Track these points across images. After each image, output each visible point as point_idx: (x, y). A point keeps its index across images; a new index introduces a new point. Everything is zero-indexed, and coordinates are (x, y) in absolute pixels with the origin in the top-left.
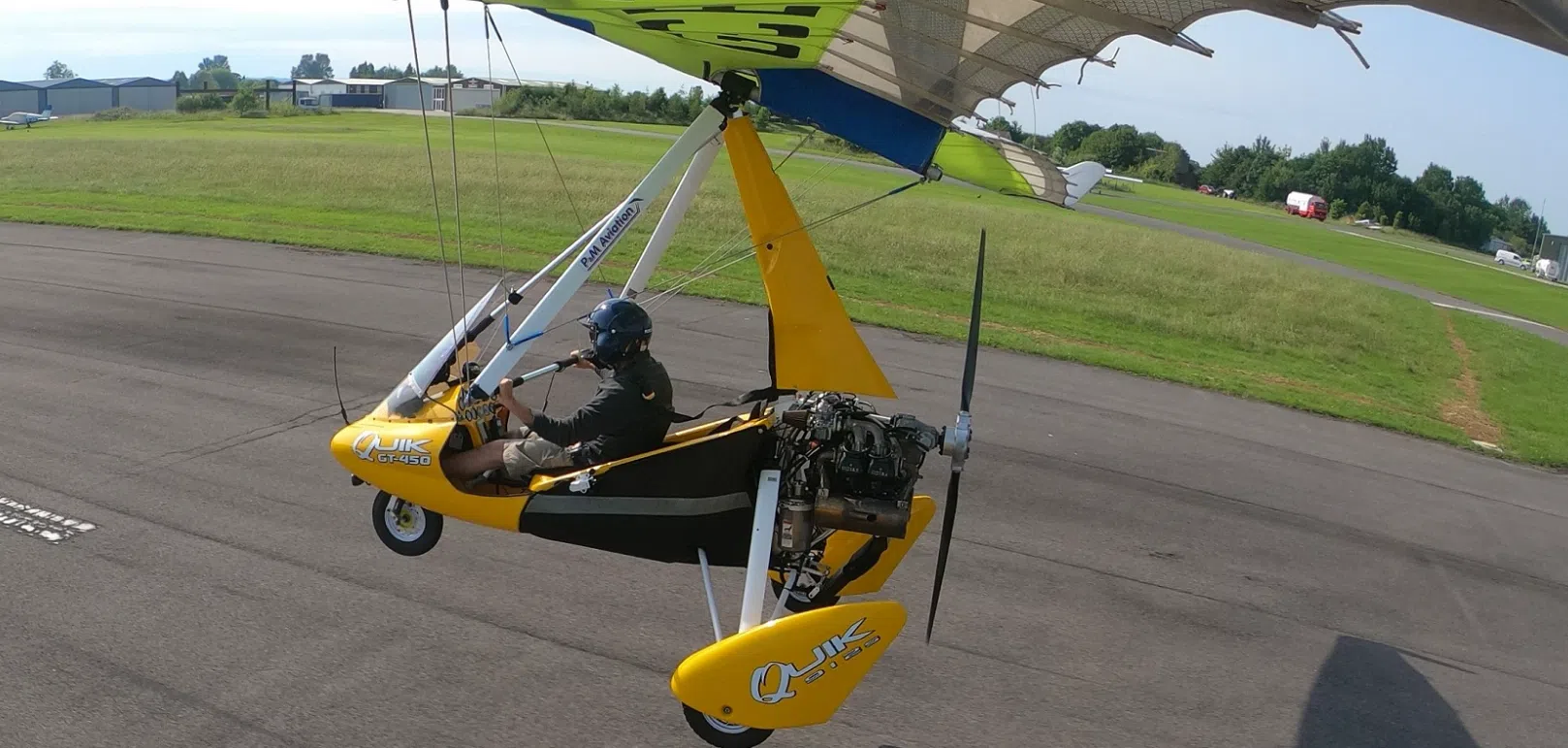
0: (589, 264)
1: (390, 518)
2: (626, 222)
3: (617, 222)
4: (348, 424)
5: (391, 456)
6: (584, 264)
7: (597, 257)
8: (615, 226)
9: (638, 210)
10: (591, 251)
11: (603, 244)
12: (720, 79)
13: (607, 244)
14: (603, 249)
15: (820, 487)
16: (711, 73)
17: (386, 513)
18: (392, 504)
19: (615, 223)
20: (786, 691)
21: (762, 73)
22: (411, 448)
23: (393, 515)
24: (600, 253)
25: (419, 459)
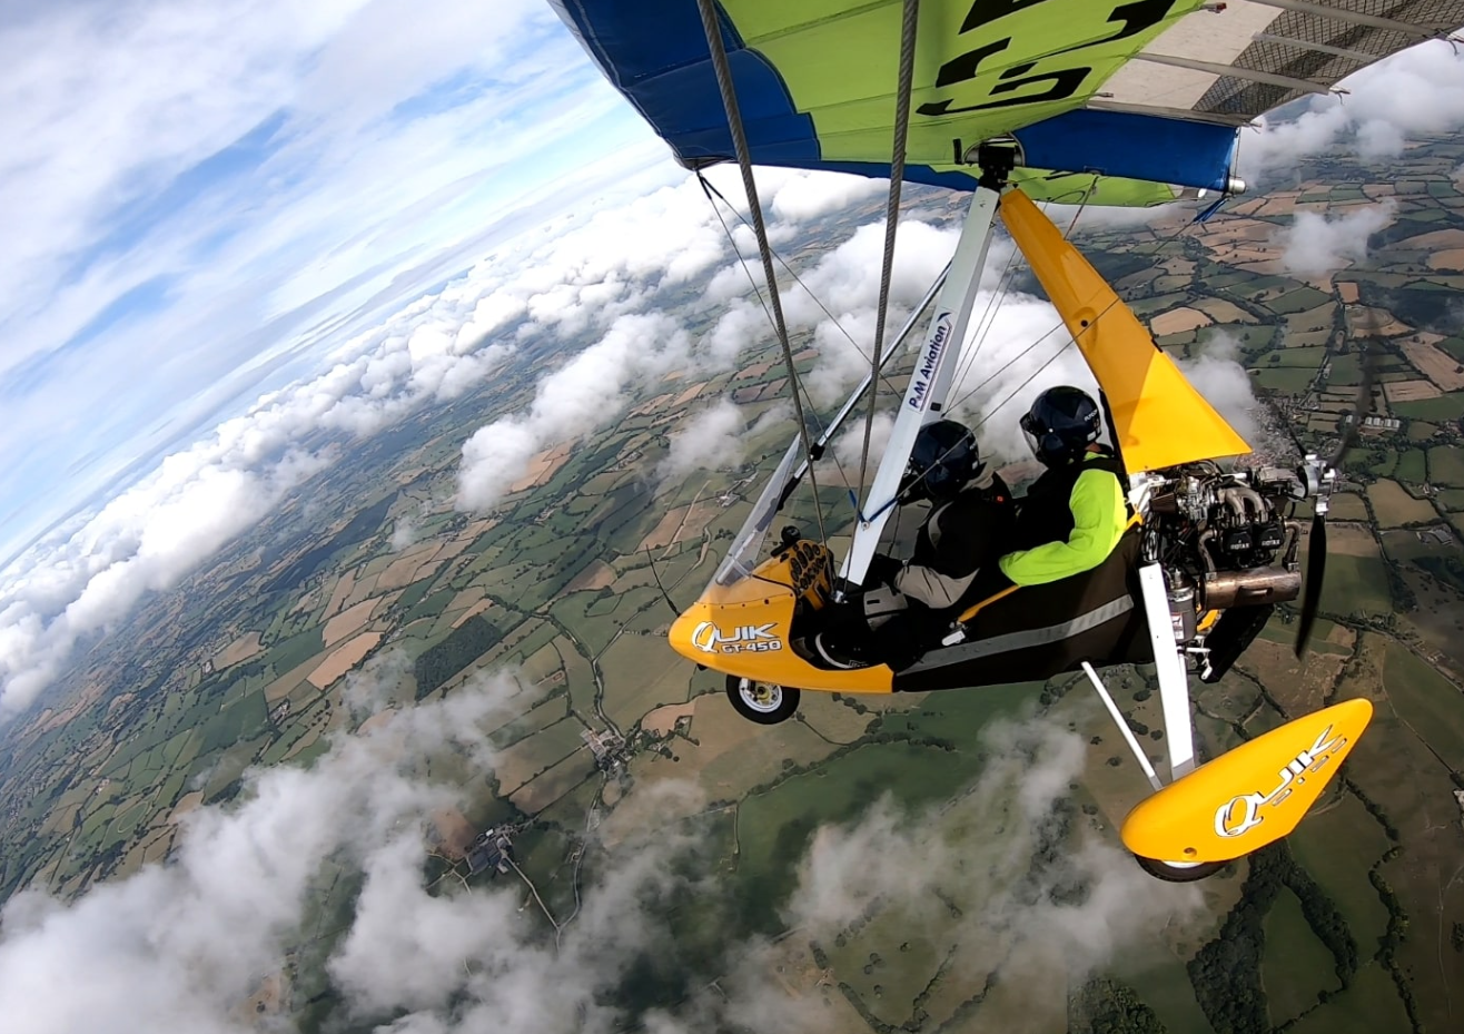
0: (920, 403)
1: (746, 696)
2: (942, 343)
3: (932, 347)
4: (679, 615)
5: (736, 647)
6: (914, 405)
7: (924, 392)
8: (932, 352)
9: (949, 324)
10: (916, 389)
11: (926, 376)
12: (975, 156)
13: (931, 375)
14: (927, 382)
15: (1208, 571)
16: (963, 152)
17: (741, 691)
18: (744, 683)
19: (930, 349)
20: (1253, 819)
21: (1019, 133)
22: (756, 635)
23: (749, 692)
24: (926, 388)
25: (767, 645)
